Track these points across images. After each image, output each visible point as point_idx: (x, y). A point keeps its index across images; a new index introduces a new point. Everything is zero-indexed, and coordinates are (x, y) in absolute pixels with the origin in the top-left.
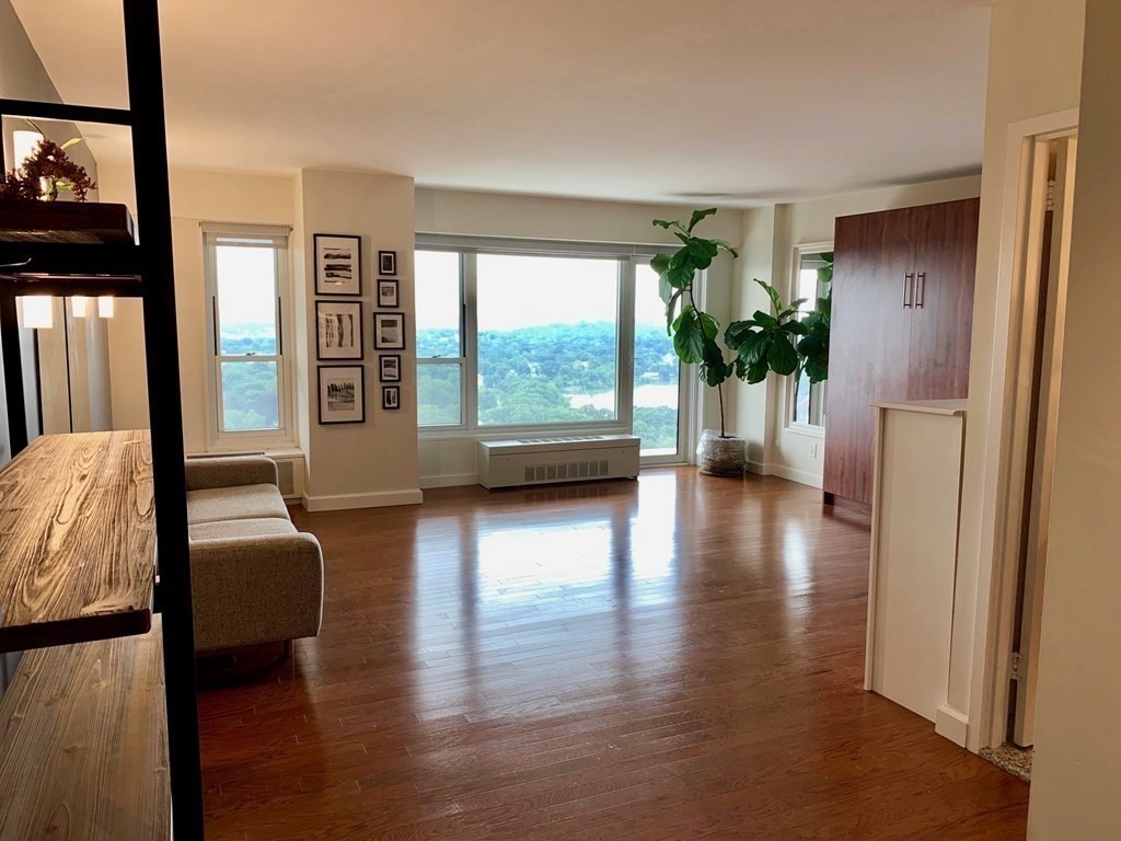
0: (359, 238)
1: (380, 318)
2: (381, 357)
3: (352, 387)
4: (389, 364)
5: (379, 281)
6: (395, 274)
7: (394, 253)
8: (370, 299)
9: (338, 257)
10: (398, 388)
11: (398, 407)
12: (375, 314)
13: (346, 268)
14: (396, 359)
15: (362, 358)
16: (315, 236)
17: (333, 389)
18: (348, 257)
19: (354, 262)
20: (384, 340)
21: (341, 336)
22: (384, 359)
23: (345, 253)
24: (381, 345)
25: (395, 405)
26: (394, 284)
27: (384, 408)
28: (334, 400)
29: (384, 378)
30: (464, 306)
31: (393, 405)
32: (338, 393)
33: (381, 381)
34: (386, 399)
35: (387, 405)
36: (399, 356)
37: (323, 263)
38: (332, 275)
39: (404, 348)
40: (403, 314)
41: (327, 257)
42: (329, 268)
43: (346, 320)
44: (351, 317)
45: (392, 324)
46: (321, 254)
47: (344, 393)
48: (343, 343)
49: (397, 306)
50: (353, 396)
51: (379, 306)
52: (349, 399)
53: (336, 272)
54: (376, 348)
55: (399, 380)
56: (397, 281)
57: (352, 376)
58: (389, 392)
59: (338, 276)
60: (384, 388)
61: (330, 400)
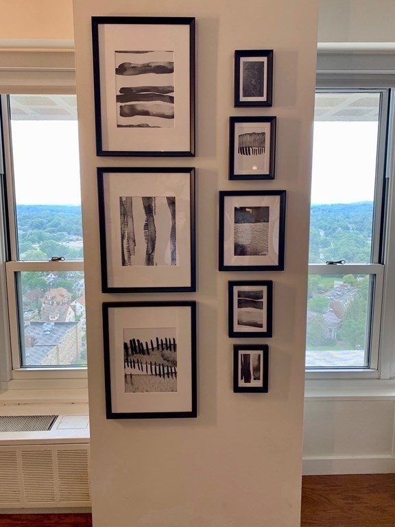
0: (189, 21)
1: (232, 203)
2: (231, 284)
3: (172, 346)
4: (250, 301)
5: (234, 120)
6: (268, 104)
7: (268, 53)
8: (212, 165)
9: (146, 69)
10: (265, 349)
11: (264, 389)
12: (223, 194)
13: (164, 94)
14: (264, 289)
15: (193, 288)
16: (97, 21)
17: (134, 349)
18: (167, 69)
19: (179, 81)
20: (240, 250)
21: (152, 242)
22: (236, 289)
23: (161, 60)
24: (231, 259)
25: (259, 384)
26: (265, 127)
27: (237, 389)
28: (135, 371)
29: (237, 328)
30: (385, 180)
31: (255, 383)
32: (145, 358)
33: (232, 334)
34: (241, 371)
35: (242, 383)
36: (269, 284)
37: (112, 85)
38: (133, 112)
39: (280, 267)
40: (281, 193)
41: (121, 70)
42: (126, 95)
43: (161, 208)
44: (172, 202)
45: (261, 215)
46: (109, 64)
47: (156, 357)
48: (157, 256)
49: (270, 177)
50: (174, 363)
51: (232, 176)
52: (167, 370)
53: (140, 105)
54: (222, 268)
55: (269, 334)
56: (271, 120)
57: (174, 323)
58: (246, 357)
59: (146, 113)
60: (237, 348)
61: (130, 371)
